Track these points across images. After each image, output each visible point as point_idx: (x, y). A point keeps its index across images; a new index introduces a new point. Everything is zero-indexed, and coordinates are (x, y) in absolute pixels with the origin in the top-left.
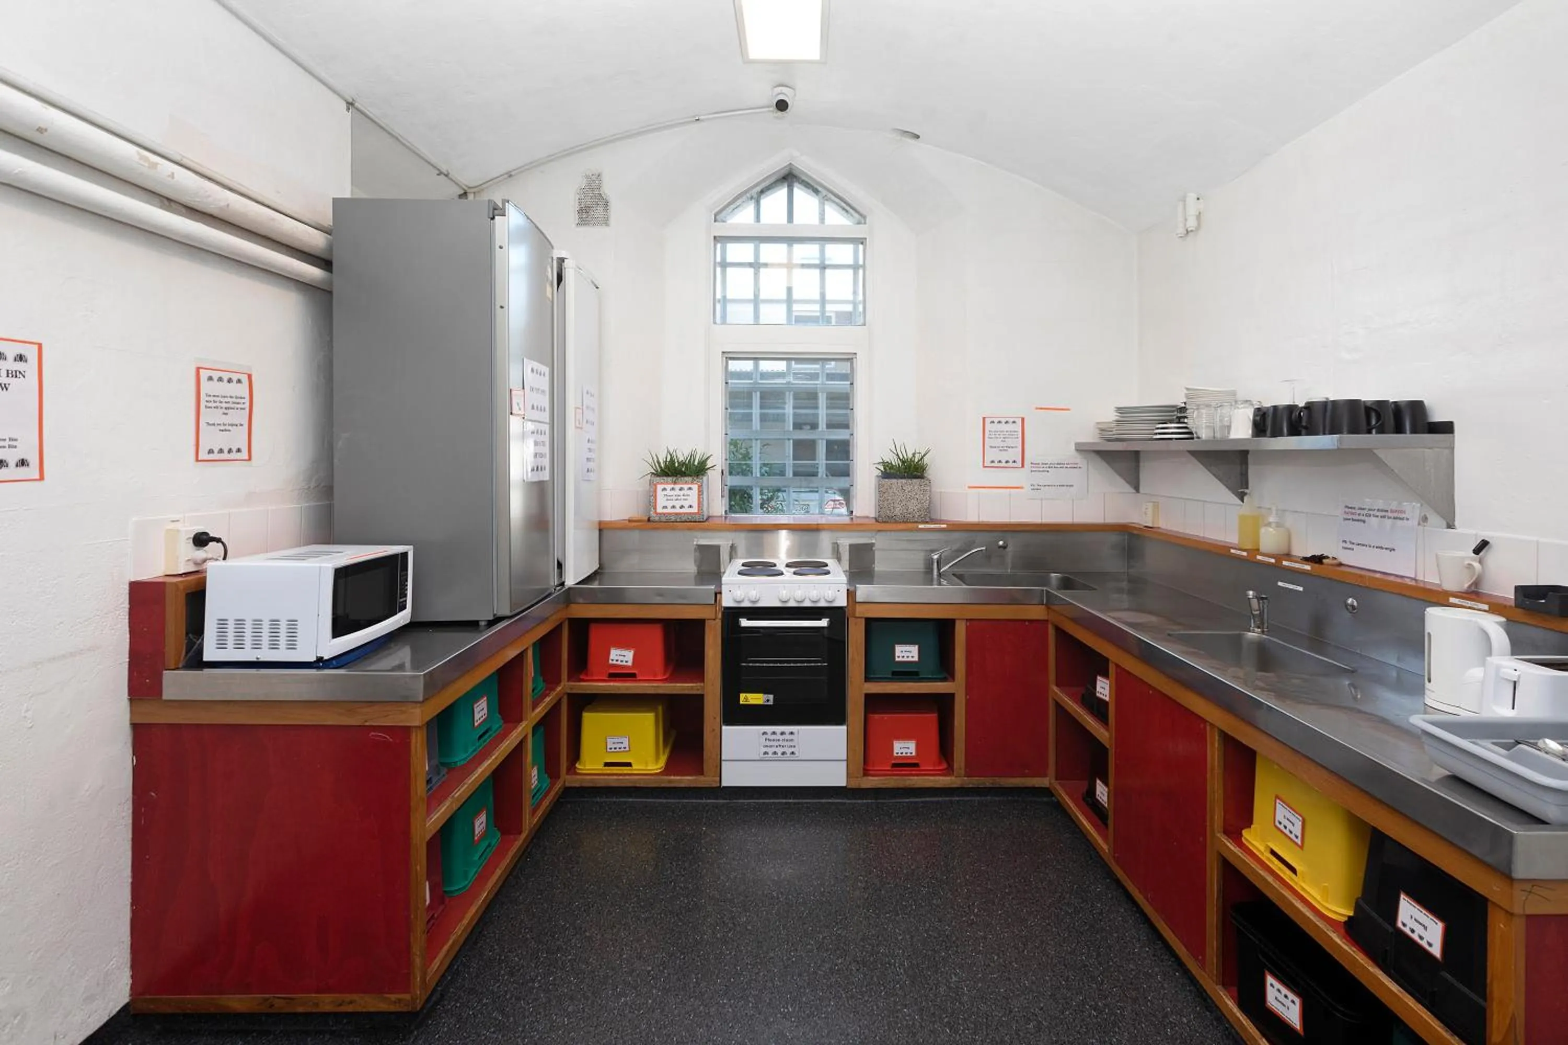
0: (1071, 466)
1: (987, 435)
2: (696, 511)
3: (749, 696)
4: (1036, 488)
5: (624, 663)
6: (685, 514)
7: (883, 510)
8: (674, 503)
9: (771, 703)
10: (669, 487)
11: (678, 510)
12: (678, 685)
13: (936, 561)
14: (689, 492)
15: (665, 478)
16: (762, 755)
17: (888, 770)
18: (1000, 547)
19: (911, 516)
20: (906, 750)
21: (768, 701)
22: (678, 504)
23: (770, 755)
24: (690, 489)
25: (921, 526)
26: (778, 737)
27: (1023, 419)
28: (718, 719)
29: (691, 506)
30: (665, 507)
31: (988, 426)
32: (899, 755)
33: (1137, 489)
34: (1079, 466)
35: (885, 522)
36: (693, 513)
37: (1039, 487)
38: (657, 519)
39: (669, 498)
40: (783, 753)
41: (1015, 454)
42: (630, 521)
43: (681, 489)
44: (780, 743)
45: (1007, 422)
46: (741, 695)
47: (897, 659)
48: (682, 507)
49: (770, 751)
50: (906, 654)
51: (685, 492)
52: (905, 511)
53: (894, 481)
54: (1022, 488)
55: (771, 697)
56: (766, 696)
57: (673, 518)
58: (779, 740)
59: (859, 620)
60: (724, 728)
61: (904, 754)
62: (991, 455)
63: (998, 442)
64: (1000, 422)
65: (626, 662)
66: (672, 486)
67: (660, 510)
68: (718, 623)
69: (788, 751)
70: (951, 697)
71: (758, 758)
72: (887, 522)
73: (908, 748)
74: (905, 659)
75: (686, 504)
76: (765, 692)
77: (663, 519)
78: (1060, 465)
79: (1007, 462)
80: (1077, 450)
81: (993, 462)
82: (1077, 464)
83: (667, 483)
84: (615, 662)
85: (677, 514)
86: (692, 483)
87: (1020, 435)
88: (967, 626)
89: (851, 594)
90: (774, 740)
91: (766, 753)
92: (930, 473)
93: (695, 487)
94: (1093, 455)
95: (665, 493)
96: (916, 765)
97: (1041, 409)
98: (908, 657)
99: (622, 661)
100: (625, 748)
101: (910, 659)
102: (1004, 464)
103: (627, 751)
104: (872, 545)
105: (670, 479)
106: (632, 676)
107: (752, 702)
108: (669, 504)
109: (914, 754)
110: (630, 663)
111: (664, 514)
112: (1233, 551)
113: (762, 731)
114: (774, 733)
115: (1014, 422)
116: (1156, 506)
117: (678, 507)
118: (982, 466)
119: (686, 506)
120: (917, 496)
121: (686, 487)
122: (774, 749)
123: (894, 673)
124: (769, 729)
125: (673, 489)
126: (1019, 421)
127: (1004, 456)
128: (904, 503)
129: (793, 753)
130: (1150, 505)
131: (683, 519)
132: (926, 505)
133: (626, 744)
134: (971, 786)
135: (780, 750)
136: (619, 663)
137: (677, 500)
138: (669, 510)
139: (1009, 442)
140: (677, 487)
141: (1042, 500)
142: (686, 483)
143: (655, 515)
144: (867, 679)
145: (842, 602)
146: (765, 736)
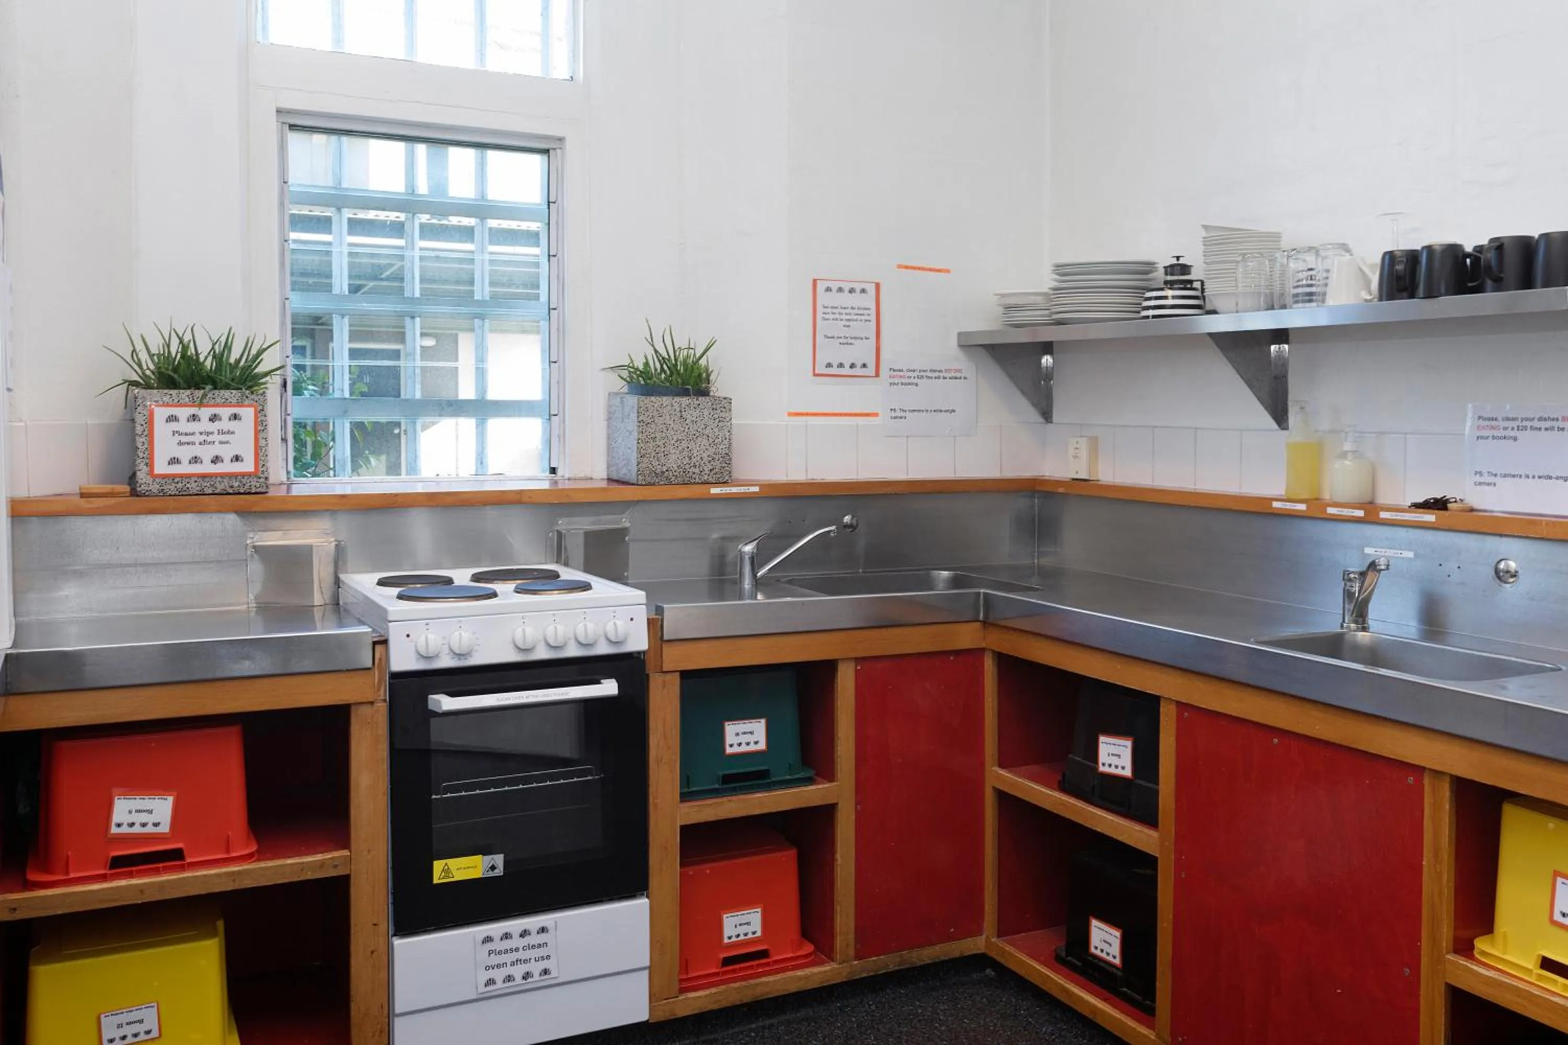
0: (953, 374)
1: (819, 316)
2: (252, 469)
3: (453, 863)
4: (898, 415)
5: (150, 829)
6: (223, 476)
7: (646, 460)
8: (198, 451)
9: (499, 872)
10: (183, 413)
11: (207, 468)
12: (289, 861)
13: (747, 557)
14: (232, 426)
15: (174, 392)
16: (482, 989)
17: (717, 974)
18: (846, 526)
19: (697, 471)
20: (745, 929)
21: (493, 868)
22: (207, 453)
23: (499, 984)
24: (235, 417)
25: (715, 490)
26: (516, 942)
27: (878, 286)
28: (383, 927)
29: (237, 458)
30: (174, 461)
31: (823, 298)
32: (734, 939)
33: (1047, 415)
34: (962, 375)
35: (649, 484)
36: (243, 475)
37: (903, 414)
38: (155, 488)
39: (184, 439)
40: (527, 975)
41: (863, 352)
42: (82, 495)
43: (214, 418)
44: (521, 955)
45: (852, 291)
46: (436, 863)
47: (729, 750)
48: (216, 460)
49: (499, 974)
50: (743, 739)
51: (225, 424)
52: (687, 460)
53: (666, 400)
54: (876, 415)
55: (499, 860)
56: (488, 858)
57: (194, 487)
58: (517, 950)
59: (669, 676)
60: (398, 942)
61: (742, 937)
62: (830, 353)
63: (837, 329)
64: (840, 290)
65: (156, 825)
66: (193, 410)
67: (161, 467)
68: (382, 708)
69: (536, 968)
70: (827, 812)
71: (474, 997)
72: (654, 484)
73: (748, 924)
74: (744, 748)
75: (227, 453)
76: (485, 851)
77: (171, 488)
78: (936, 374)
79: (852, 366)
80: (961, 346)
81: (829, 365)
82: (959, 371)
83: (179, 405)
84: (125, 830)
85: (204, 476)
86: (239, 405)
87: (873, 317)
88: (856, 670)
89: (655, 625)
90: (506, 952)
91: (491, 982)
92: (719, 387)
93: (248, 413)
94: (983, 350)
95: (174, 426)
96: (764, 954)
97: (907, 267)
98: (748, 744)
99: (144, 825)
100: (148, 1032)
101: (752, 748)
102: (846, 371)
103: (153, 1039)
104: (623, 532)
105: (185, 394)
106: (175, 856)
107: (459, 876)
108: (185, 454)
109: (759, 934)
110: (165, 828)
111: (173, 477)
112: (1276, 504)
113: (481, 938)
114: (507, 936)
115: (863, 291)
116: (1094, 443)
117: (207, 459)
118: (811, 374)
119: (227, 459)
120: (707, 432)
121: (225, 412)
122: (504, 972)
123: (727, 779)
124: (495, 928)
125: (194, 418)
126: (871, 289)
127: (849, 355)
128: (684, 444)
129: (546, 972)
130: (1083, 443)
131: (220, 488)
132: (722, 448)
133: (151, 1022)
134: (864, 975)
135: (518, 972)
136: (137, 829)
137: (204, 443)
138: (184, 468)
139: (857, 328)
140: (205, 413)
141: (908, 437)
142: (226, 404)
143: (149, 480)
144: (685, 796)
145: (638, 642)
146: (490, 946)
